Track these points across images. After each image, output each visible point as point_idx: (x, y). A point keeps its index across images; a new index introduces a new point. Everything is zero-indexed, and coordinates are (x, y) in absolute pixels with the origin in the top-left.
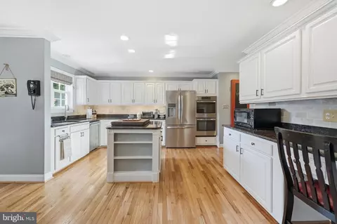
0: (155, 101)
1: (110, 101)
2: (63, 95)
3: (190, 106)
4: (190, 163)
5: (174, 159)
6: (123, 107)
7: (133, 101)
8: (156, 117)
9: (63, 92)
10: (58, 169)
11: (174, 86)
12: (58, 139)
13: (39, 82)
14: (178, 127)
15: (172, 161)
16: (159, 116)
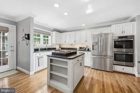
0: (86, 41)
1: (65, 42)
2: (48, 40)
3: (110, 43)
4: (103, 86)
5: (92, 78)
6: (71, 45)
7: (75, 41)
8: (87, 49)
9: (47, 39)
10: (37, 70)
11: (97, 32)
12: (37, 58)
13: (29, 34)
14: (103, 57)
15: (90, 80)
16: (88, 49)
